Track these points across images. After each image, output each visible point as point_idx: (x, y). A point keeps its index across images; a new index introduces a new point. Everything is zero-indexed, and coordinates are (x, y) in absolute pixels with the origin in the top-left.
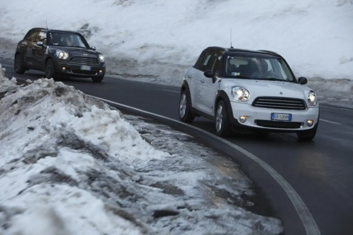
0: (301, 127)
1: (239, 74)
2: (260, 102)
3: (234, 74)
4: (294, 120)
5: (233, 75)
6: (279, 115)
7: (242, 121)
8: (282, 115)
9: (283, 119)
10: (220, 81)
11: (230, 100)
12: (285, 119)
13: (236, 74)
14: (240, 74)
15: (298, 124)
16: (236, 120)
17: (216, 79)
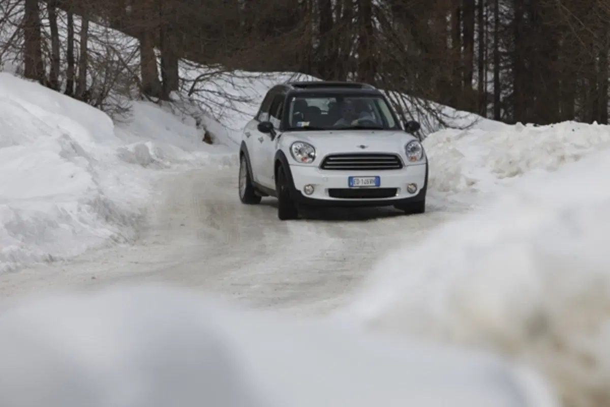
0: (397, 195)
1: (307, 124)
2: (331, 163)
3: (301, 124)
4: (384, 185)
5: (299, 126)
6: (360, 179)
7: (308, 193)
8: (364, 179)
9: (366, 185)
10: (279, 136)
11: (290, 163)
12: (370, 184)
13: (303, 124)
14: (310, 124)
15: (393, 191)
16: (299, 192)
17: (275, 133)
